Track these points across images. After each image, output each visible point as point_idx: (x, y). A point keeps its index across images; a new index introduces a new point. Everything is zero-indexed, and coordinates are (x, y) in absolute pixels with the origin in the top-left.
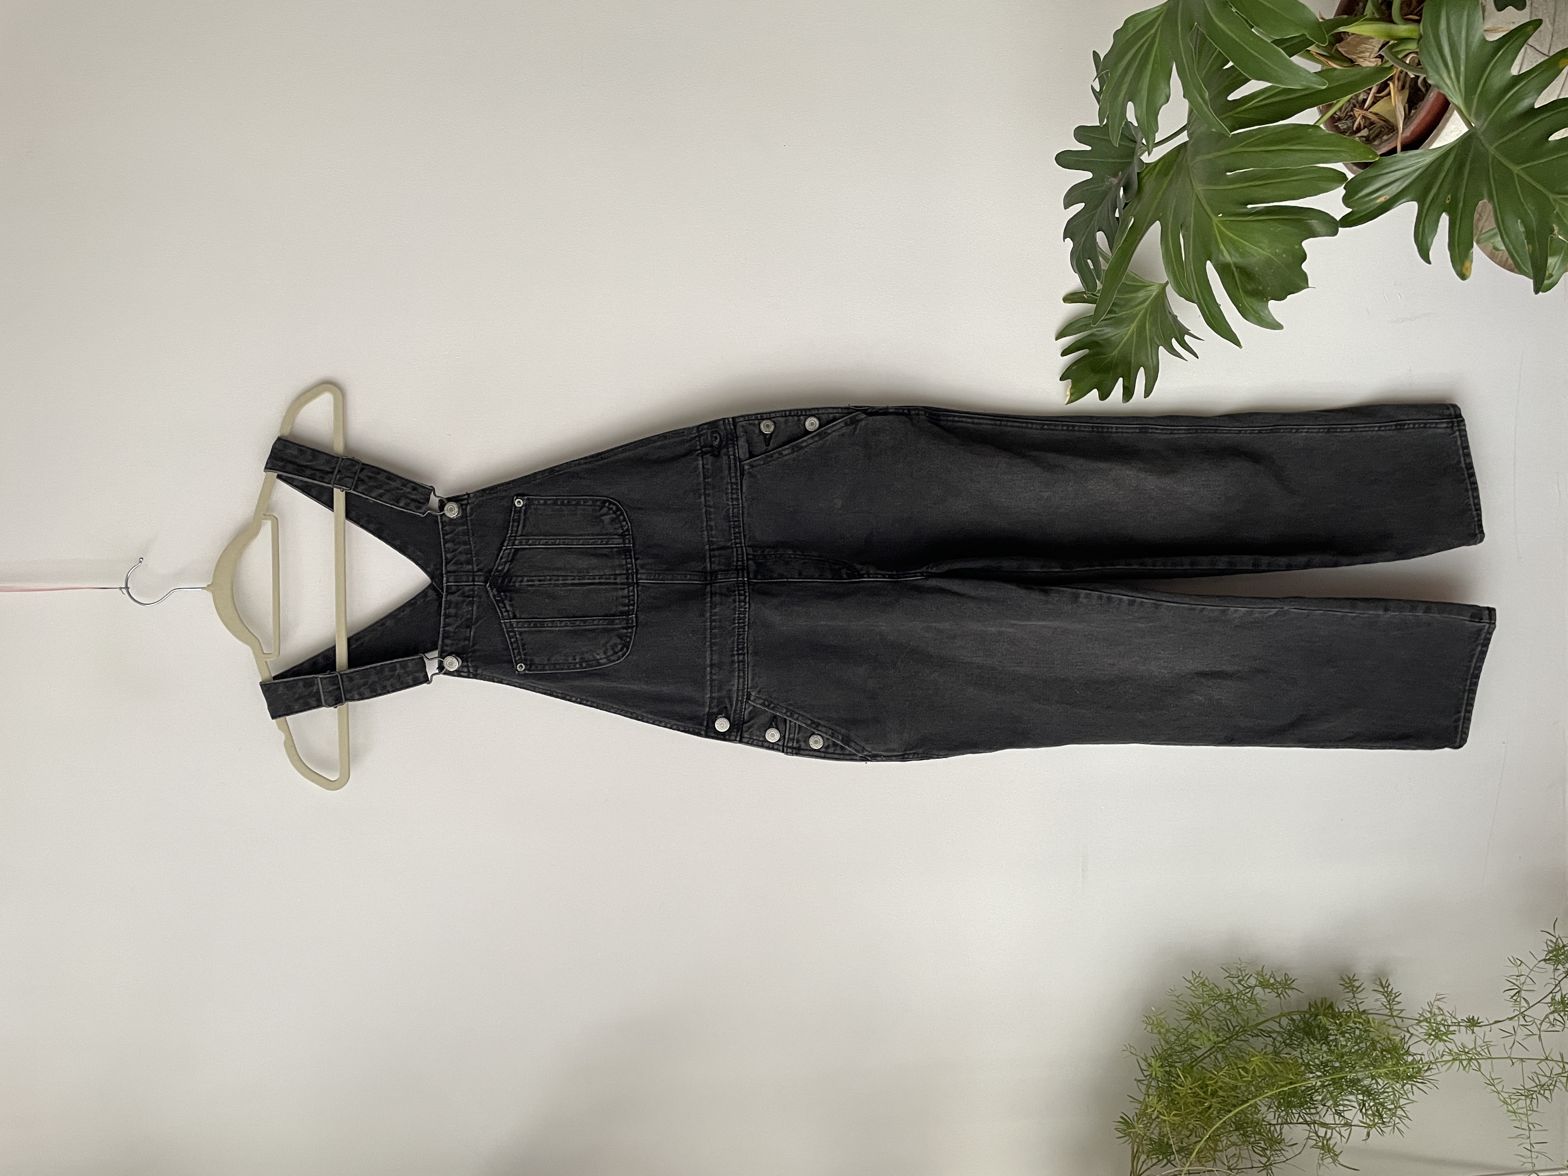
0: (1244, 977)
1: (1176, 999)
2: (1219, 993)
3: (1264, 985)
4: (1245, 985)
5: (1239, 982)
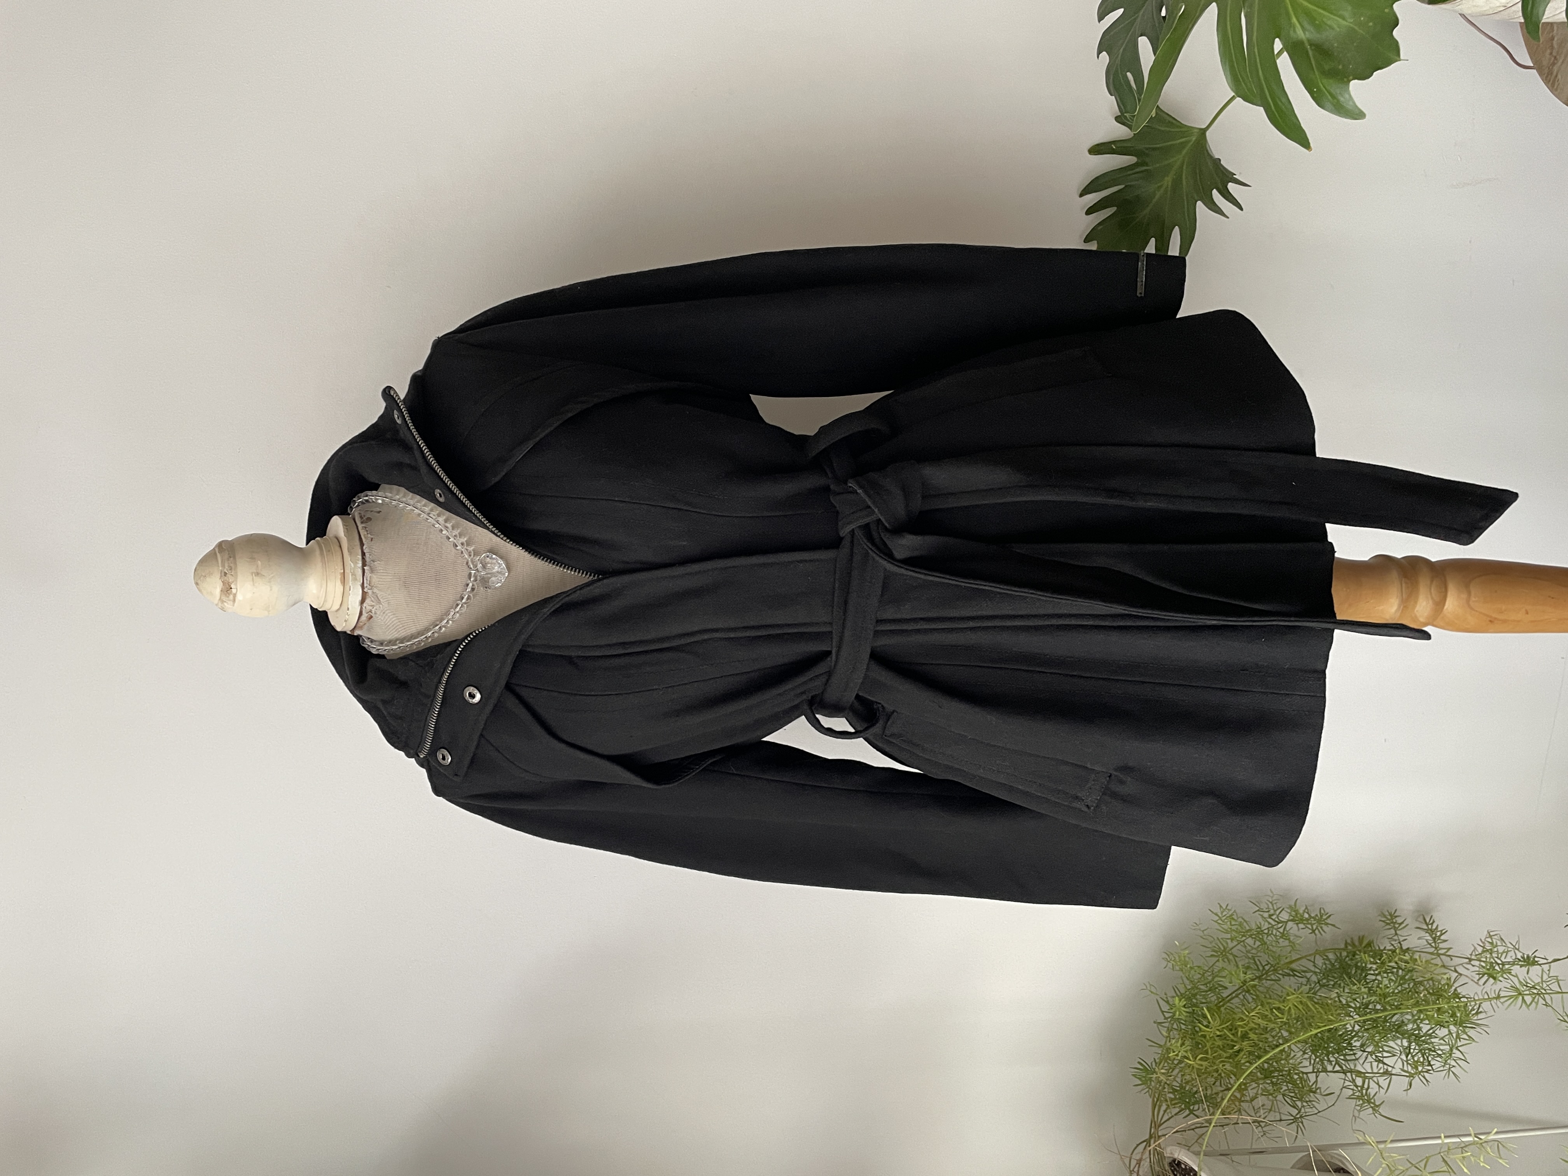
0: (1275, 911)
1: (1202, 934)
2: (1248, 928)
3: (1297, 919)
4: (1277, 920)
5: (1270, 916)
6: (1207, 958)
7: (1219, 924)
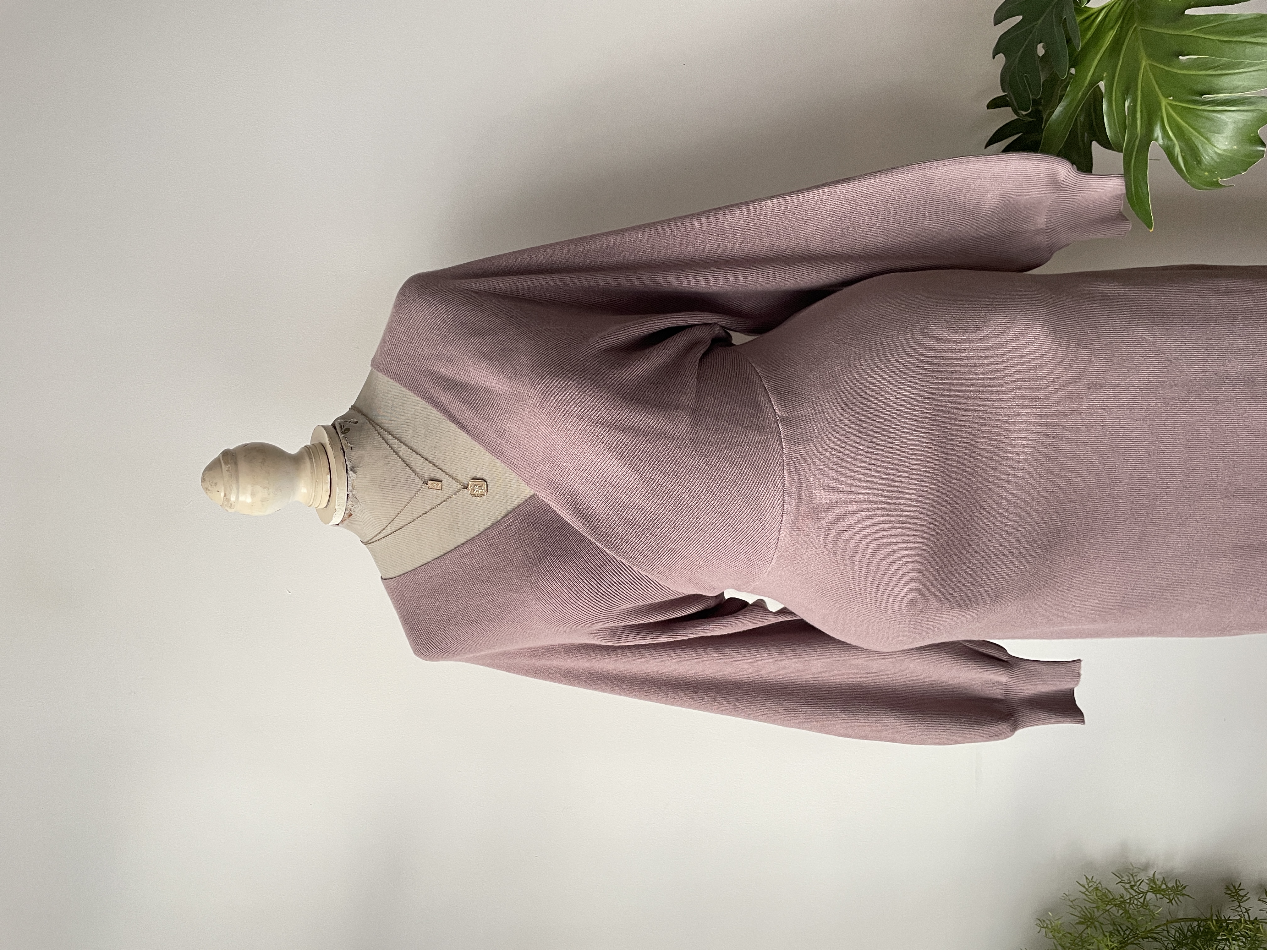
0: (1136, 882)
1: (1071, 904)
2: (1111, 898)
3: (1156, 890)
4: (1137, 890)
5: (1132, 887)
6: (1077, 926)
7: (1086, 894)
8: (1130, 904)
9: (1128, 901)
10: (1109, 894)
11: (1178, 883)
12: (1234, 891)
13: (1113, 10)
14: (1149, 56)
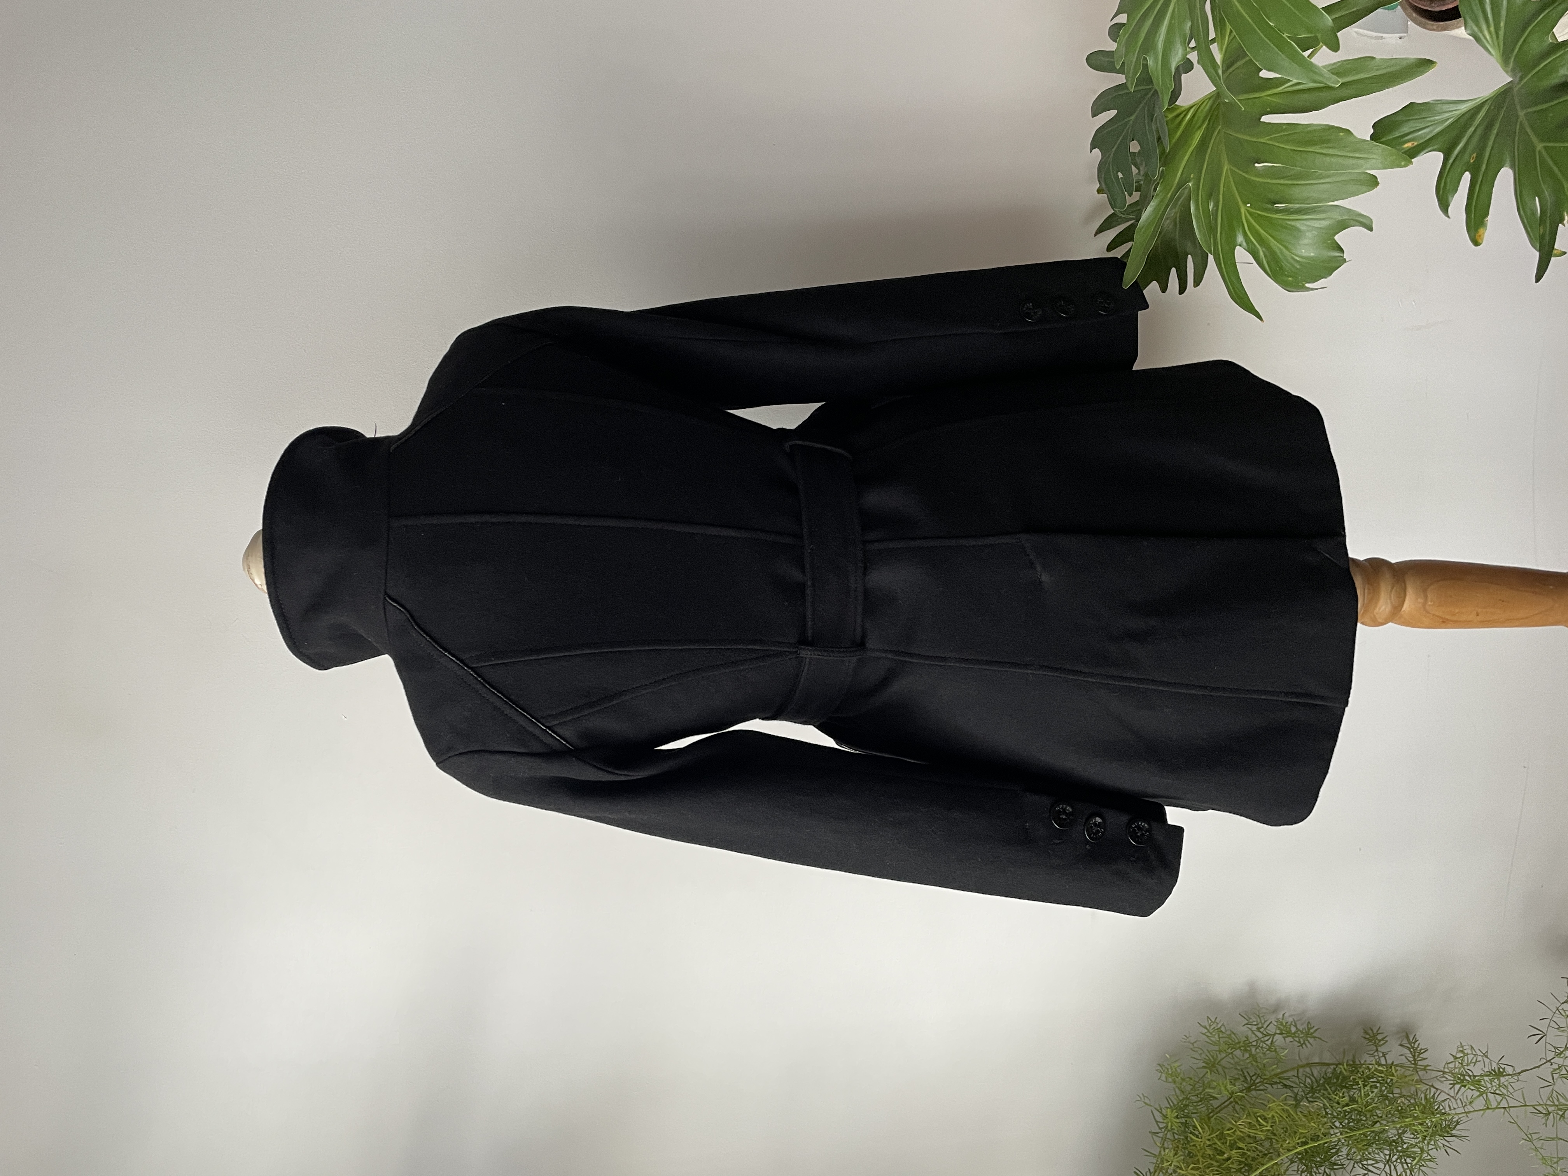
0: (1262, 1024)
1: (1192, 1046)
2: (1237, 1041)
3: (1285, 1032)
4: (1264, 1032)
5: (1258, 1029)
6: (1198, 1070)
7: (1208, 1036)
8: (1257, 1047)
9: (1254, 1043)
10: (1233, 1036)
11: (1309, 1026)
12: (1371, 1034)
13: (1200, 110)
14: (1230, 161)
